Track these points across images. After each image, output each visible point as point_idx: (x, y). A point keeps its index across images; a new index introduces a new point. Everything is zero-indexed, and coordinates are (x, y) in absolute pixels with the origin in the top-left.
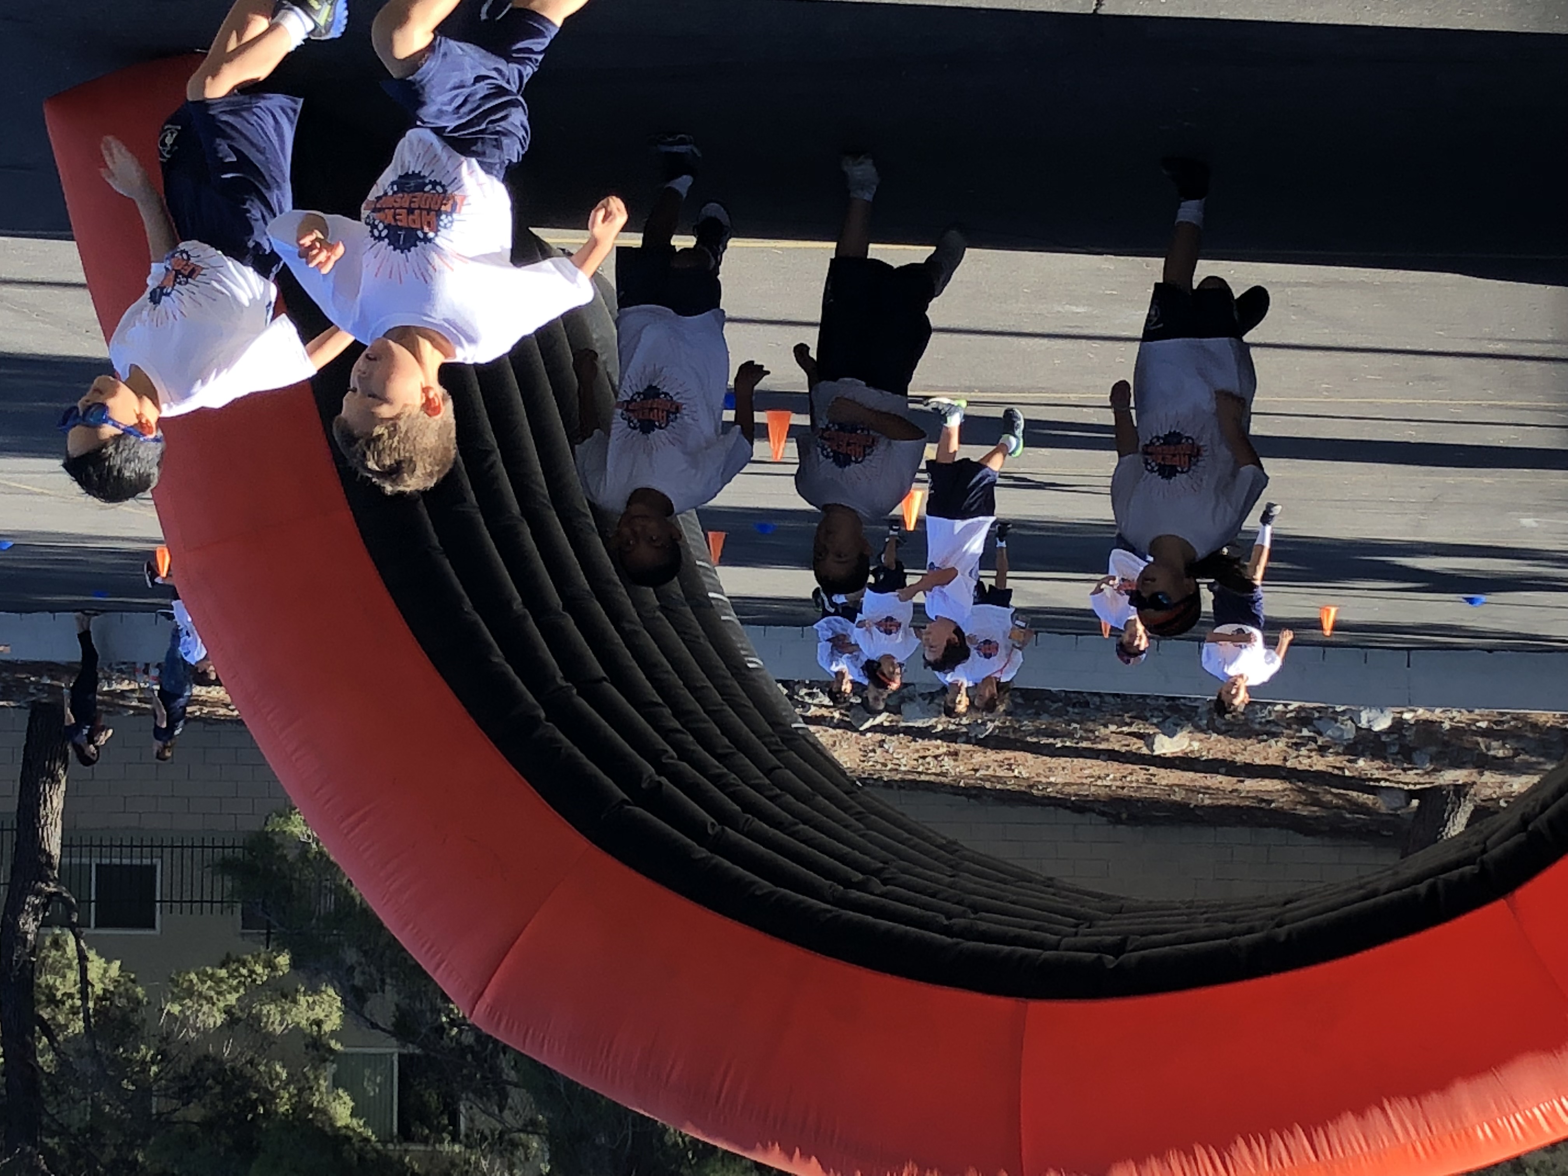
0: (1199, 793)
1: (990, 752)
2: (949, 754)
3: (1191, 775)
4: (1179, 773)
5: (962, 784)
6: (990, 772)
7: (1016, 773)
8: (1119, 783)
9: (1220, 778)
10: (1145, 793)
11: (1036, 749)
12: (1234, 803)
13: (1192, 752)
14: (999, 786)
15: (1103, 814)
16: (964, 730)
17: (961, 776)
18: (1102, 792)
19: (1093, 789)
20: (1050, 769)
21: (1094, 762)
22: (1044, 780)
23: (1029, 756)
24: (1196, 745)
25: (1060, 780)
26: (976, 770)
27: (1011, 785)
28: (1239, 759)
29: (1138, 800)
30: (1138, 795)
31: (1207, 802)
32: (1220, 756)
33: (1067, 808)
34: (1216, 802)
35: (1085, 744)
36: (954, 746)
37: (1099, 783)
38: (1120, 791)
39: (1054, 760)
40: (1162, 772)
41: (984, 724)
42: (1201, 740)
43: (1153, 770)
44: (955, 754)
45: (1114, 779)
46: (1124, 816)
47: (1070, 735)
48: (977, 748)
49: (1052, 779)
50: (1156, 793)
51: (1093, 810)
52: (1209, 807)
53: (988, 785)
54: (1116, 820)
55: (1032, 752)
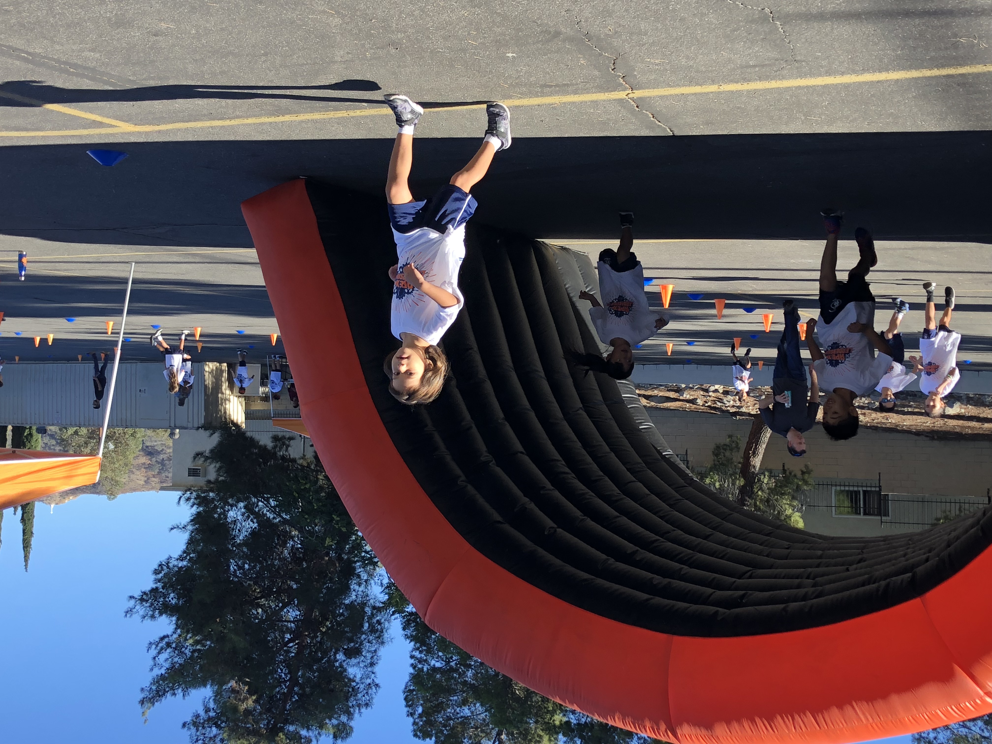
0: (966, 428)
1: (878, 413)
3: (962, 422)
4: (957, 421)
5: (868, 425)
6: (879, 421)
7: (890, 421)
8: (932, 425)
9: (974, 423)
10: (944, 429)
12: (981, 432)
13: (962, 413)
14: (884, 426)
15: (927, 436)
16: (867, 405)
17: (868, 422)
18: (926, 428)
19: (922, 427)
20: (904, 420)
21: (921, 417)
22: (902, 424)
24: (963, 411)
25: (908, 424)
26: (873, 420)
27: (888, 425)
28: (981, 416)
29: (942, 431)
30: (941, 429)
31: (970, 432)
32: (973, 414)
33: (912, 434)
34: (973, 432)
35: (916, 410)
37: (924, 425)
38: (933, 428)
39: (905, 416)
40: (950, 421)
42: (965, 409)
44: (864, 414)
45: (931, 423)
46: (936, 437)
47: (910, 406)
48: (873, 412)
49: (905, 424)
50: (948, 429)
51: (923, 435)
52: (970, 434)
53: (879, 426)
54: (933, 439)
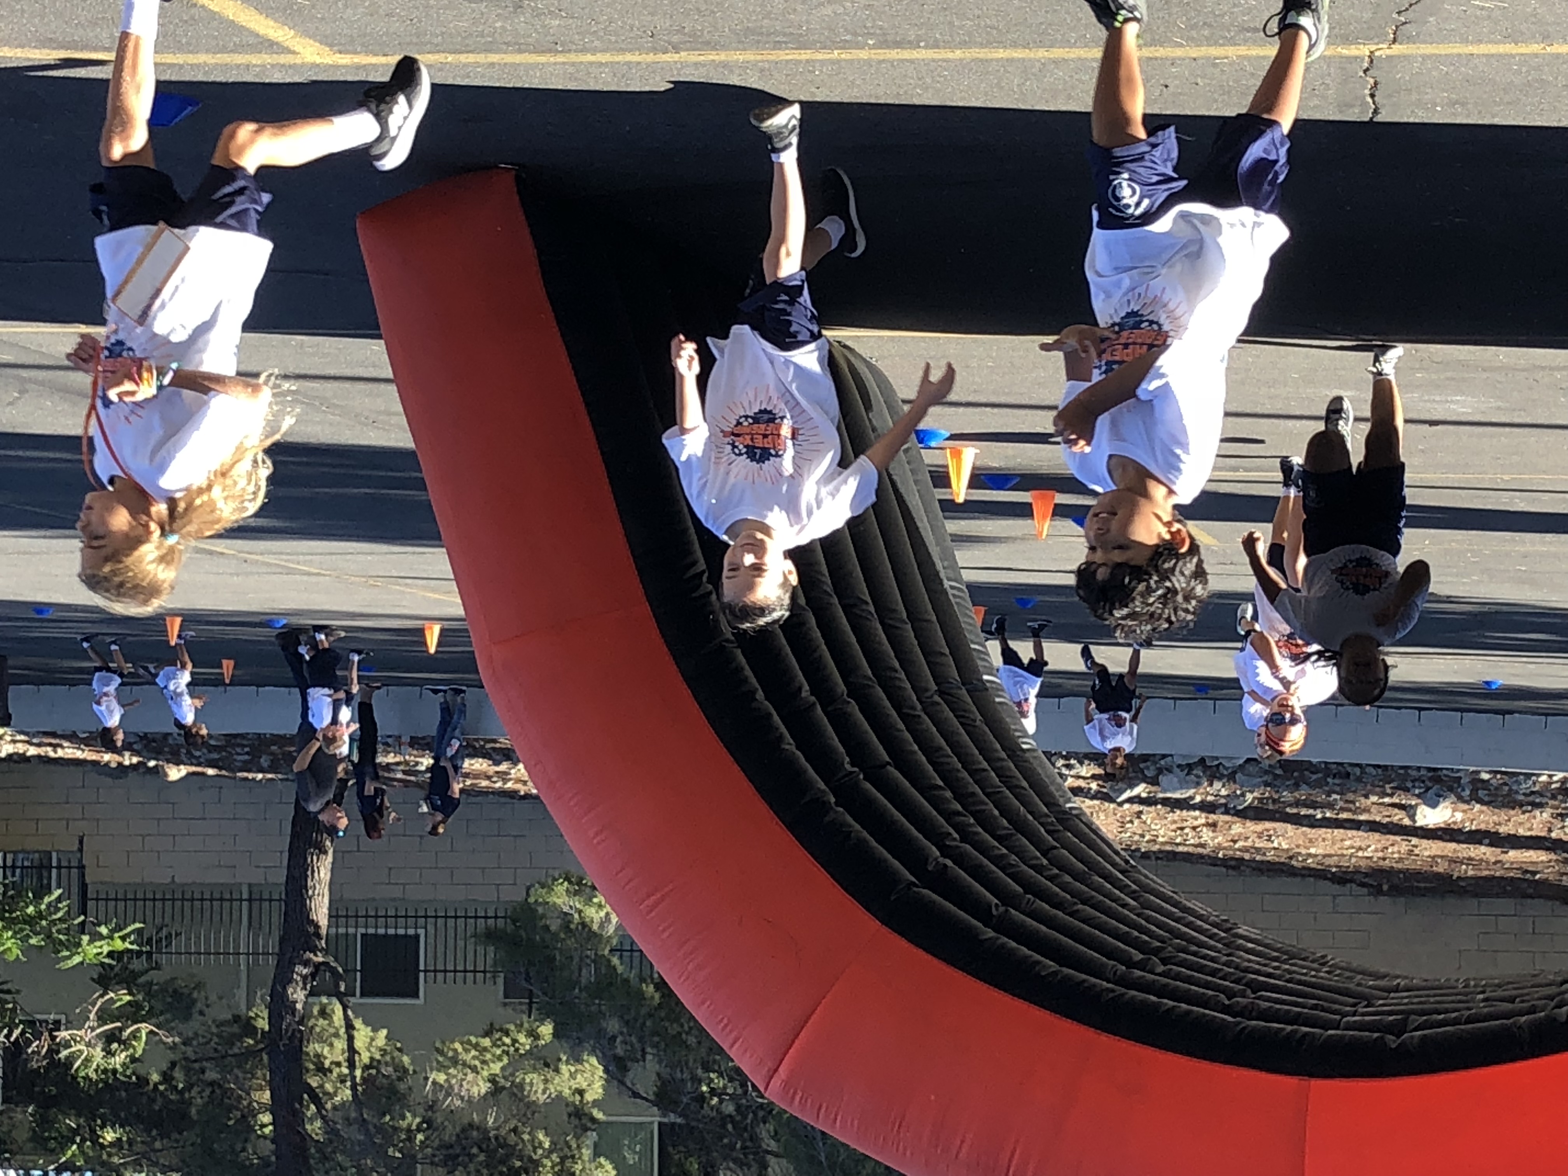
0: (1462, 863)
1: (1249, 823)
2: (1207, 825)
3: (1453, 845)
4: (1441, 844)
5: (1220, 855)
6: (1249, 843)
7: (1276, 845)
8: (1380, 854)
9: (1483, 849)
10: (1407, 865)
11: (1296, 820)
12: (1498, 874)
13: (1455, 823)
14: (1258, 858)
15: (1363, 885)
16: (1223, 801)
17: (1219, 847)
18: (1363, 863)
19: (1353, 860)
20: (1311, 841)
21: (1354, 833)
22: (1304, 851)
23: (1289, 827)
24: (1459, 816)
25: (1320, 851)
26: (1235, 842)
27: (1270, 856)
28: (1502, 830)
29: (1400, 871)
30: (1400, 866)
31: (1471, 873)
32: (1483, 827)
33: (1326, 879)
34: (1479, 874)
35: (1344, 816)
36: (1213, 817)
37: (1360, 854)
38: (1381, 863)
39: (1314, 831)
40: (1425, 843)
41: (1243, 795)
42: (1464, 811)
43: (1415, 841)
44: (1214, 825)
45: (1376, 850)
46: (1385, 887)
47: (1331, 806)
48: (1236, 819)
49: (1313, 851)
50: (1418, 865)
51: (1351, 881)
52: (1471, 878)
53: (1247, 856)
54: (1377, 891)
55: (1292, 824)
